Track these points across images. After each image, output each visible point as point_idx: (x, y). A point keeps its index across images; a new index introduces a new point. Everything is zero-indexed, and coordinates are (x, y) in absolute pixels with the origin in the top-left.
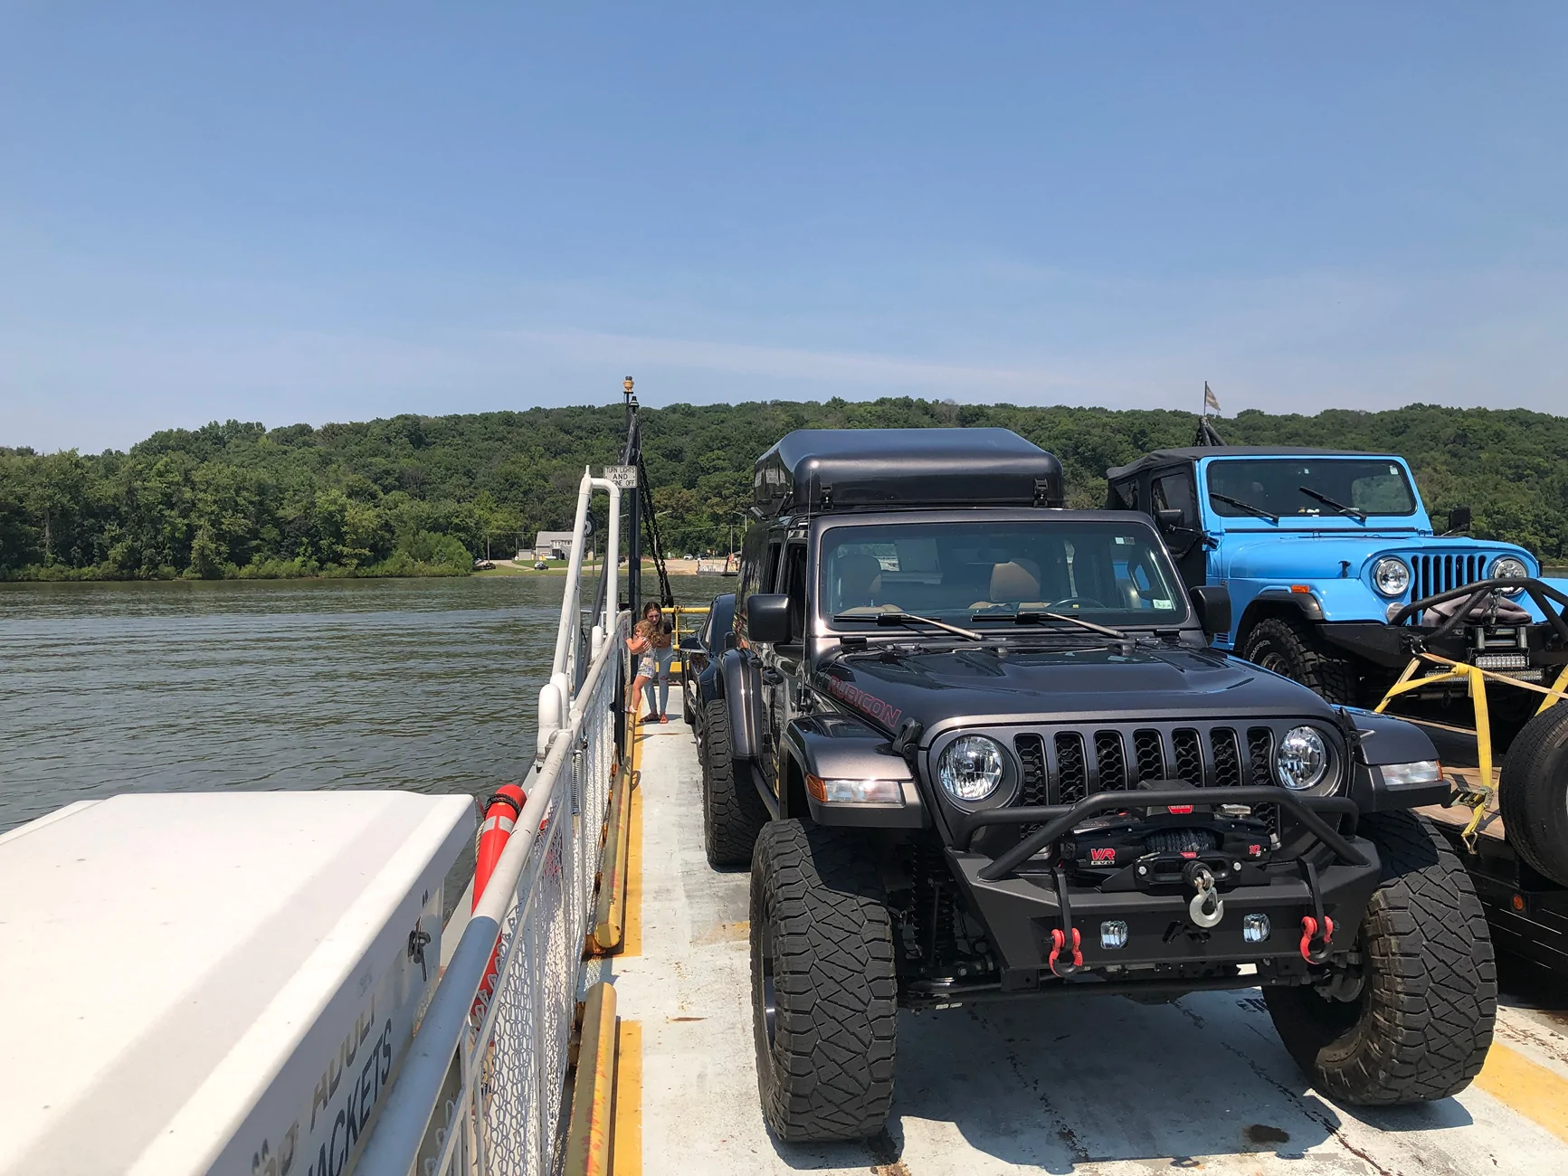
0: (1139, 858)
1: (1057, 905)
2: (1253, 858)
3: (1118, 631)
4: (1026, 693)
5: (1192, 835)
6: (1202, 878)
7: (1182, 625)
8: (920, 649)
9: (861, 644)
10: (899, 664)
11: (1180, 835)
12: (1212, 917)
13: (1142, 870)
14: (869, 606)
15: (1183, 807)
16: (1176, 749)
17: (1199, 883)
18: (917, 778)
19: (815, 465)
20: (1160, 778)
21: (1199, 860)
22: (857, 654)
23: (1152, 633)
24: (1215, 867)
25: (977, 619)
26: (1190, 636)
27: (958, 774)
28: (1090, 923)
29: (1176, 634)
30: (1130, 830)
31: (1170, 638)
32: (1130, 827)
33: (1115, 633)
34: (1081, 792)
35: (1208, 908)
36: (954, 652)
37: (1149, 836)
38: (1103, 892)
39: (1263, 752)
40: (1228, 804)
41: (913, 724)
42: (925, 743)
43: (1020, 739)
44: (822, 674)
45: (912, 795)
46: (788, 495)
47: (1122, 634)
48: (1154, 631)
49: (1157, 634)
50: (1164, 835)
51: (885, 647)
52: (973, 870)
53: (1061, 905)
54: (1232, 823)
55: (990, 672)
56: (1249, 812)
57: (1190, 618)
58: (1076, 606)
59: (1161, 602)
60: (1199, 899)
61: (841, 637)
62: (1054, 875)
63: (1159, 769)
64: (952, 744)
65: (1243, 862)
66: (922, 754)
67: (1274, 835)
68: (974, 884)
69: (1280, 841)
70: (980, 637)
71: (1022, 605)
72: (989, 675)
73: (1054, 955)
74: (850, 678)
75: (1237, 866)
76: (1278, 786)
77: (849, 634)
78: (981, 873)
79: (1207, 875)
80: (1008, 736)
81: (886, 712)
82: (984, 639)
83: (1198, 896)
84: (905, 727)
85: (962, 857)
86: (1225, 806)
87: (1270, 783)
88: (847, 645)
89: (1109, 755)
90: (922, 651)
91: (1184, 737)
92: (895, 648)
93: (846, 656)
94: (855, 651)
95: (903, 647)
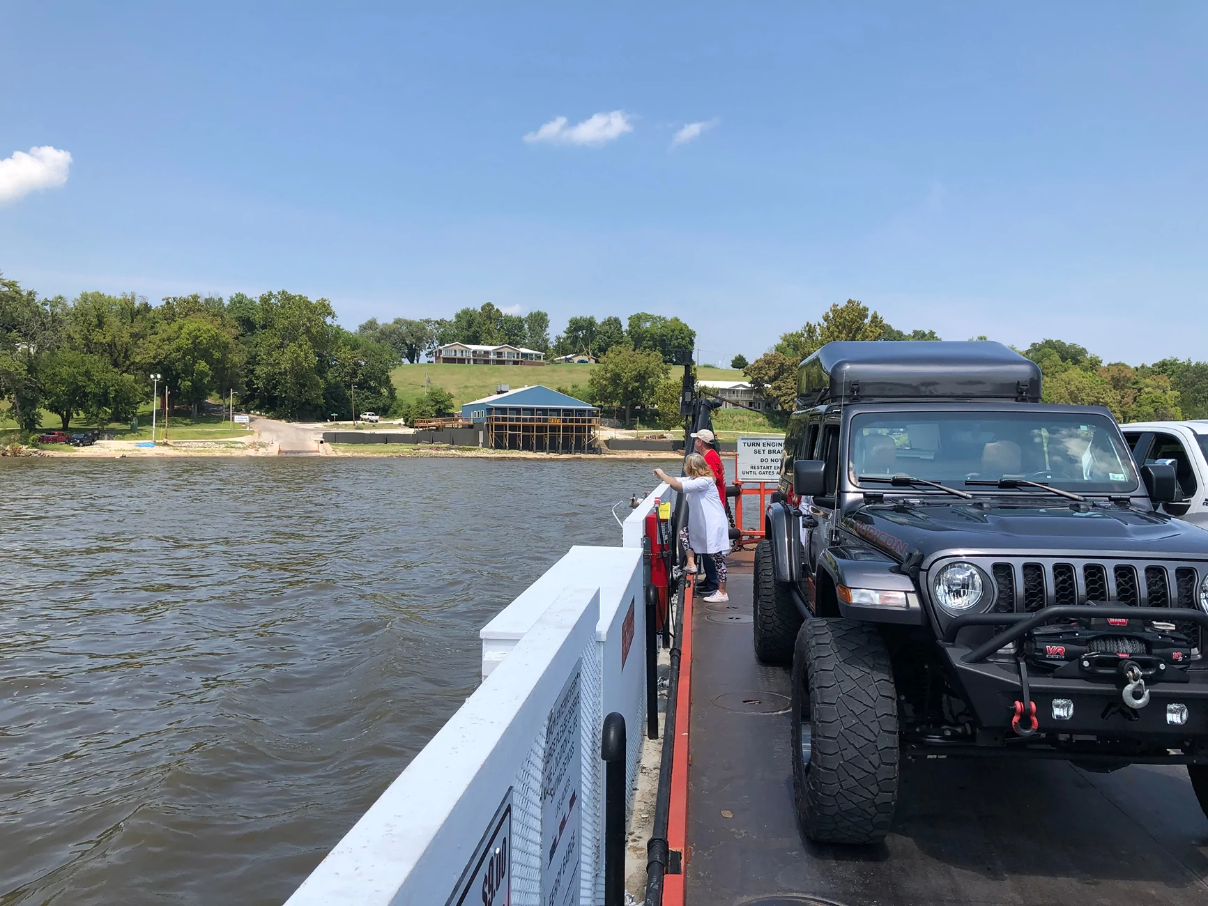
0: (1083, 654)
1: (1019, 684)
2: (1176, 662)
3: (1079, 496)
4: (1004, 535)
5: (1126, 641)
6: (1133, 672)
7: (1132, 494)
8: (924, 503)
9: (879, 498)
10: (910, 513)
11: (1117, 641)
12: (1140, 702)
13: (1086, 664)
14: (886, 473)
15: (1119, 620)
16: (1117, 580)
17: (1130, 675)
18: (918, 591)
19: (848, 367)
20: (1104, 600)
21: (1132, 659)
22: (876, 505)
23: (1107, 498)
24: (1144, 665)
25: (967, 483)
26: (1141, 502)
27: (949, 591)
28: (1045, 698)
29: (1128, 500)
30: (1077, 634)
31: (1121, 503)
32: (1077, 632)
33: (1077, 497)
34: (1041, 606)
35: (1137, 695)
36: (951, 506)
37: (1093, 639)
38: (1054, 677)
39: (1189, 586)
40: (1157, 622)
41: (917, 553)
42: (925, 565)
43: (996, 567)
44: (849, 519)
45: (914, 603)
46: (825, 389)
47: (1082, 498)
48: (1109, 497)
49: (1111, 499)
50: (1104, 640)
51: (897, 501)
52: (958, 656)
53: (1022, 684)
54: (1160, 635)
55: (976, 520)
56: (1174, 629)
57: (1141, 490)
58: (1049, 477)
59: (1116, 476)
60: (1129, 688)
61: (864, 493)
62: (1018, 663)
63: (1103, 594)
64: (945, 568)
65: (1167, 664)
66: (922, 575)
67: (1196, 649)
68: (957, 665)
69: (1201, 653)
70: (970, 496)
71: (1004, 476)
72: (975, 521)
73: (1016, 719)
74: (870, 522)
75: (1162, 667)
76: (1199, 610)
77: (870, 492)
78: (963, 658)
79: (1137, 670)
80: (987, 564)
81: (897, 545)
82: (973, 498)
83: (1129, 685)
84: (910, 555)
85: (948, 646)
86: (1155, 623)
87: (1194, 608)
88: (868, 498)
89: (1064, 581)
90: (926, 505)
91: (1125, 573)
92: (905, 502)
93: (868, 506)
94: (874, 503)
95: (911, 502)
